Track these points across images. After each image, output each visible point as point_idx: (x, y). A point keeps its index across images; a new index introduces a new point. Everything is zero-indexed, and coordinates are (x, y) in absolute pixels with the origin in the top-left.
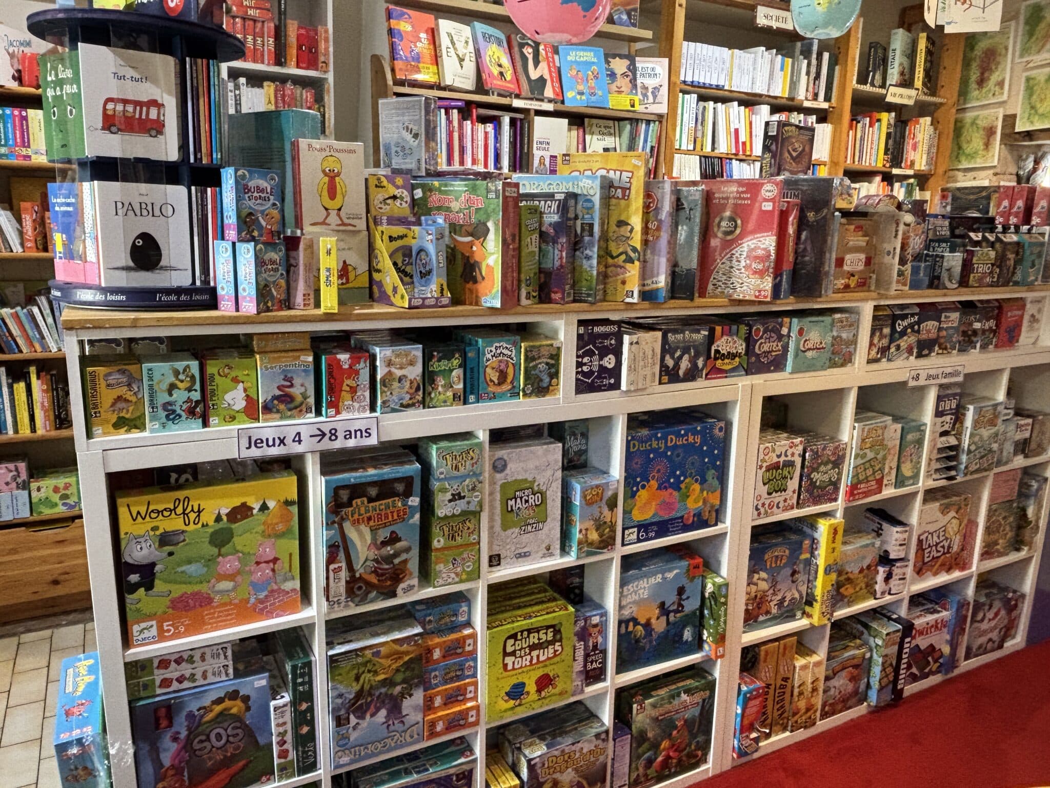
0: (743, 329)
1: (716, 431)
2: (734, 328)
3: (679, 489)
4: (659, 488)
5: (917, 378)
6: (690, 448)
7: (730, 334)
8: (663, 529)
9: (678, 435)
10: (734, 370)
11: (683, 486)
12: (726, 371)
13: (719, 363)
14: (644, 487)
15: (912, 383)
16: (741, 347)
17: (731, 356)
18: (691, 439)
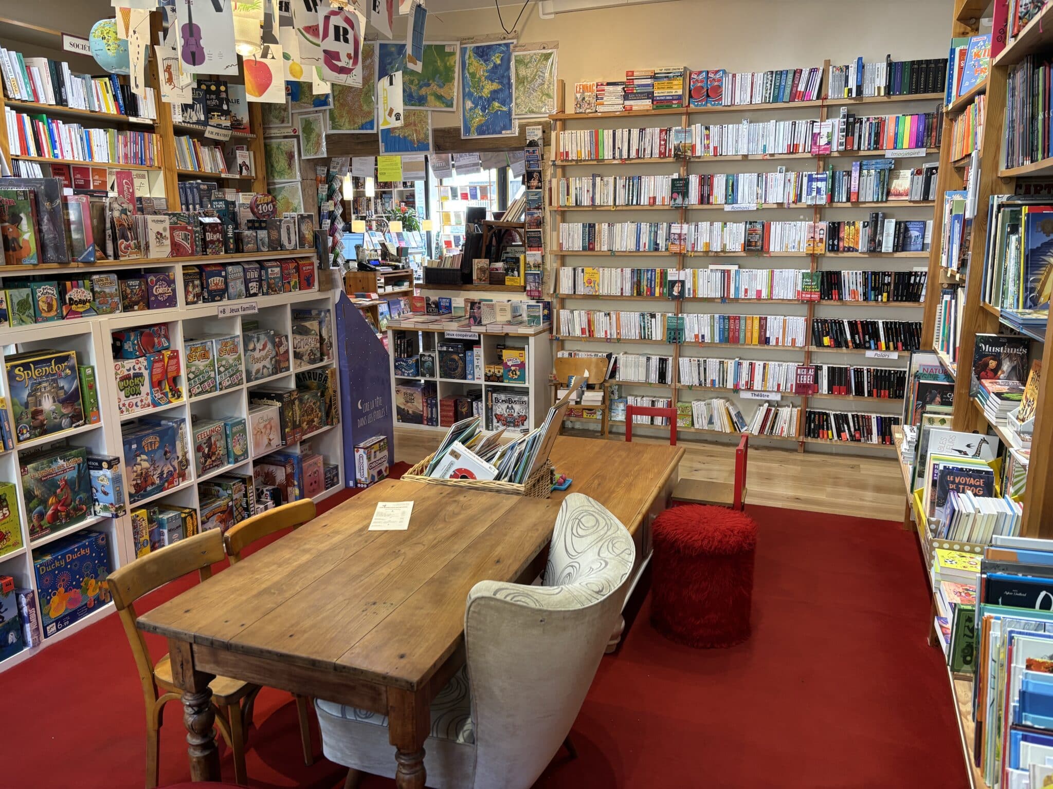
0: (87, 282)
1: (100, 541)
2: (81, 282)
3: (80, 587)
4: (66, 591)
5: (224, 311)
6: (83, 558)
7: (78, 287)
8: (73, 616)
9: (72, 552)
10: (86, 311)
11: (82, 584)
12: (81, 313)
13: (74, 307)
14: (54, 594)
15: (221, 315)
16: (89, 296)
17: (83, 302)
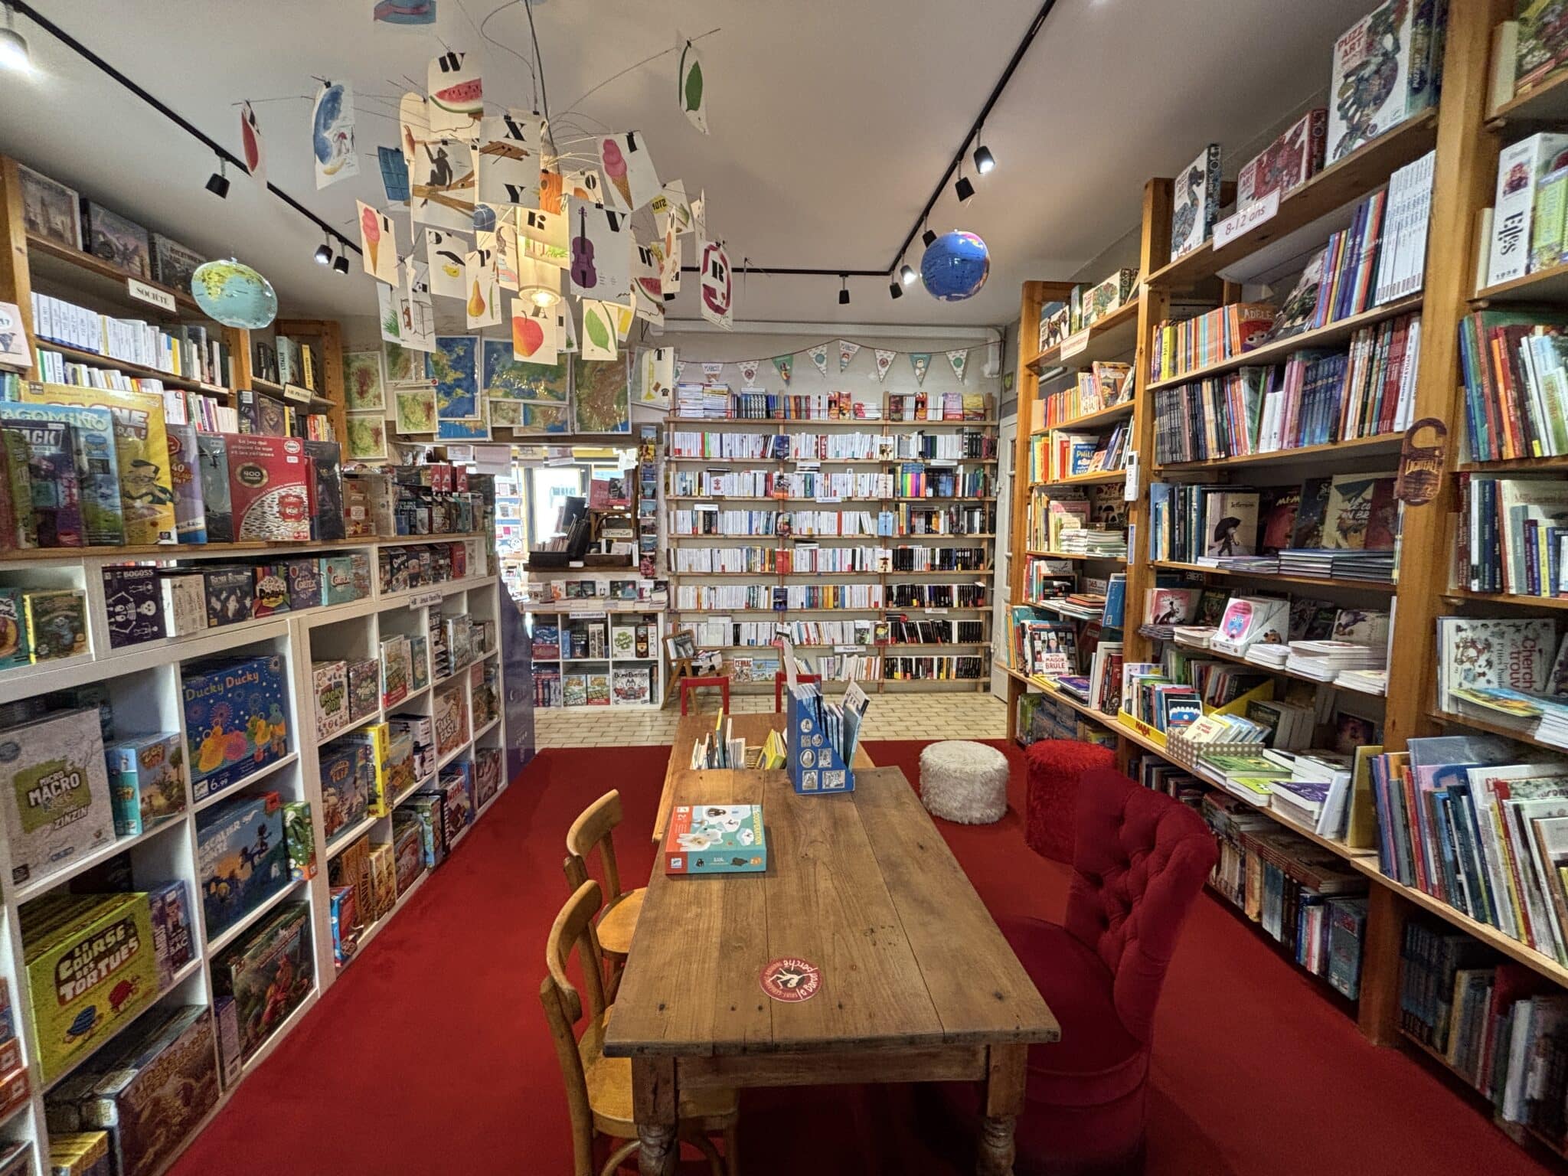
0: (282, 569)
1: (272, 666)
2: (274, 568)
3: (245, 729)
4: (224, 733)
6: (248, 687)
7: (271, 574)
8: (234, 773)
9: (235, 676)
10: (279, 607)
11: (248, 725)
13: (265, 601)
14: (208, 735)
16: (282, 586)
17: (275, 594)
18: (249, 678)
